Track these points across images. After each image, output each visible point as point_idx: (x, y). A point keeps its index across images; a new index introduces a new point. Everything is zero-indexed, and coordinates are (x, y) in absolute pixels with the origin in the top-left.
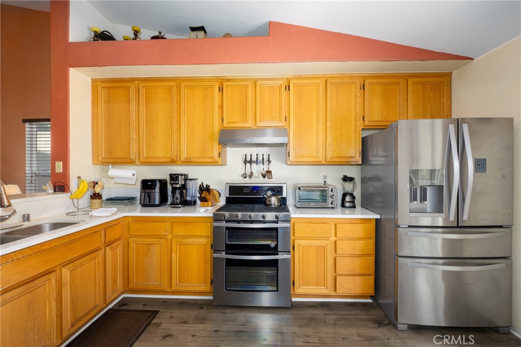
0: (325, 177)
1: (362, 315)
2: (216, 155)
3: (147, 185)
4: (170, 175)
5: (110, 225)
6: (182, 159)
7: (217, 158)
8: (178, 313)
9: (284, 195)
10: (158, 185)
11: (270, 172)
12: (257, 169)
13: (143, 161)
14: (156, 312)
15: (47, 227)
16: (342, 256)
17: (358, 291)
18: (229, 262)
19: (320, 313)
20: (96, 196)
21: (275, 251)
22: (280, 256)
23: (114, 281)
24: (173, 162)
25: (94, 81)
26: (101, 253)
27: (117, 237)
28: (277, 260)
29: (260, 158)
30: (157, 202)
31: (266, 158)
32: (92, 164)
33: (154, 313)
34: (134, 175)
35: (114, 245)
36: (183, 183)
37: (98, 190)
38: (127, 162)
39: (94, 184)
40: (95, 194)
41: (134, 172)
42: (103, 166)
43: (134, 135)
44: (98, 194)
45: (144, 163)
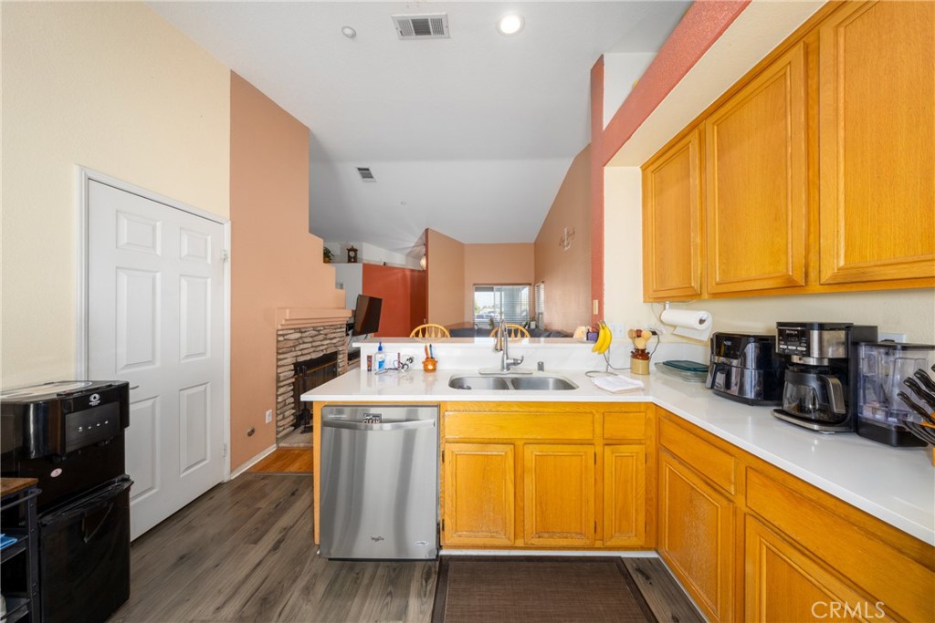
3: (726, 343)
4: (780, 324)
5: (617, 409)
6: (826, 276)
13: (715, 291)
15: (551, 382)
20: (639, 354)
23: (624, 515)
24: (790, 288)
32: (644, 302)
34: (702, 321)
36: (840, 353)
37: (640, 344)
38: (688, 296)
39: (639, 334)
40: (637, 350)
41: (703, 315)
42: (657, 306)
43: (697, 239)
44: (643, 351)
45: (717, 296)
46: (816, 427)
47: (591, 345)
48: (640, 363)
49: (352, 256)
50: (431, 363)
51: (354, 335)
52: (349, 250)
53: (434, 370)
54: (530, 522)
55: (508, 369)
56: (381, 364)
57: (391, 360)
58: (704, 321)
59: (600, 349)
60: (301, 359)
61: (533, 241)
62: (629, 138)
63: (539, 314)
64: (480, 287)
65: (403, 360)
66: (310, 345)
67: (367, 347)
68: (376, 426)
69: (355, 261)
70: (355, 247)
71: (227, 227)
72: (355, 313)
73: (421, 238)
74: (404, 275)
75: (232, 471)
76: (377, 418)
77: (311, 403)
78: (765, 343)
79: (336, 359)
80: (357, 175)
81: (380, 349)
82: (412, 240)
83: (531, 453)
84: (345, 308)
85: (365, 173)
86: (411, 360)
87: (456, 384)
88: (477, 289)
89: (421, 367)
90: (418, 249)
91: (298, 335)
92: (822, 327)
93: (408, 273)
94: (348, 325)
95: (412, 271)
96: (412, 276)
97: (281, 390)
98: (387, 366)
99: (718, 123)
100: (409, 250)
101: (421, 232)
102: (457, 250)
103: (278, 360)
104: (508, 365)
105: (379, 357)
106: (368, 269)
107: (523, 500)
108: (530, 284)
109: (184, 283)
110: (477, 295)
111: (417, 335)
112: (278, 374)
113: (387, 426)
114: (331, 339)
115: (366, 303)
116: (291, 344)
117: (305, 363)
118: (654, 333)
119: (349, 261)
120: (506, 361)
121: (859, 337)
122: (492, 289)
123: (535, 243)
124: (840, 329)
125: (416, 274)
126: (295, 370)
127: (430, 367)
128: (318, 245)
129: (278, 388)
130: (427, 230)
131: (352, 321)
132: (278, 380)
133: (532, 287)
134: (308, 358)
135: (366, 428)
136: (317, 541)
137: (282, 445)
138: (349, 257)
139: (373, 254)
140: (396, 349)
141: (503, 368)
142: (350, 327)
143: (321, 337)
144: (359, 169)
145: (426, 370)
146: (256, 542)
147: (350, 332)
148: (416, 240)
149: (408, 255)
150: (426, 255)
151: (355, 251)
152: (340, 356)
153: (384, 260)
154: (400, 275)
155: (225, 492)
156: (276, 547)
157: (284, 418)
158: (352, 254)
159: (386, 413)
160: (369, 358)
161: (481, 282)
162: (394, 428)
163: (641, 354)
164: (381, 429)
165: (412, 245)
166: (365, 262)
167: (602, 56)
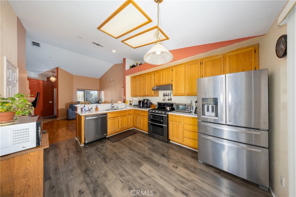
0: (191, 101)
1: (190, 153)
2: (153, 94)
3: (140, 102)
4: (143, 99)
6: (146, 95)
7: (153, 95)
8: (140, 134)
9: (174, 107)
10: (142, 102)
11: (171, 99)
12: (167, 98)
14: (137, 133)
16: (186, 130)
17: (192, 145)
18: (152, 124)
19: (175, 147)
20: (131, 104)
21: (162, 123)
22: (164, 125)
23: (130, 123)
24: (144, 96)
25: (131, 77)
26: (127, 116)
27: (131, 113)
28: (163, 126)
29: (167, 94)
30: (142, 106)
31: (169, 94)
33: (136, 133)
35: (131, 115)
36: (146, 101)
37: (131, 103)
38: (136, 96)
39: (130, 101)
41: (138, 99)
42: (132, 97)
43: (137, 90)
45: (139, 96)
47: (124, 103)
48: (131, 105)
55: (112, 108)
56: (85, 109)
63: (101, 99)
64: (79, 90)
74: (39, 83)
78: (142, 101)
80: (31, 44)
81: (84, 106)
83: (120, 118)
85: (36, 44)
88: (78, 91)
92: (146, 99)
93: (41, 82)
95: (43, 81)
102: (70, 77)
107: (119, 125)
108: (98, 90)
109: (13, 89)
110: (78, 92)
118: (132, 101)
121: (148, 100)
123: (100, 79)
130: (58, 68)
133: (99, 91)
144: (33, 42)
145: (96, 110)
149: (40, 74)
161: (80, 88)
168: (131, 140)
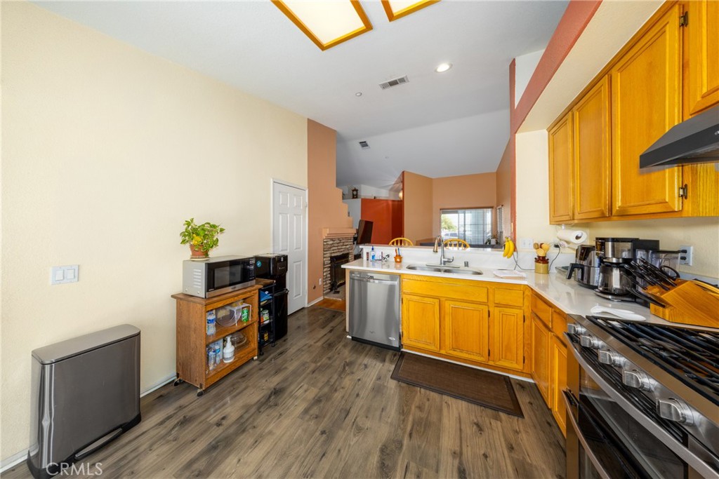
2: (670, 194)
4: (597, 238)
6: (614, 212)
13: (578, 218)
20: (540, 260)
24: (606, 218)
26: (487, 309)
32: (550, 224)
34: (577, 237)
35: (508, 310)
36: (628, 255)
37: (541, 253)
40: (539, 257)
44: (544, 258)
46: (610, 297)
48: (541, 265)
49: (355, 194)
50: (399, 259)
51: (357, 244)
52: (353, 191)
53: (400, 262)
54: (448, 341)
55: (444, 264)
56: (373, 257)
57: (378, 256)
58: (580, 237)
59: (507, 255)
60: (333, 255)
61: (495, 171)
62: (524, 120)
64: (447, 211)
65: (384, 256)
66: (336, 248)
67: (366, 249)
68: (372, 280)
69: (356, 198)
70: (357, 188)
71: (307, 191)
72: (358, 231)
73: (399, 177)
74: (388, 205)
75: (308, 303)
76: (372, 277)
77: (345, 269)
79: (348, 257)
80: (359, 146)
81: (373, 249)
82: (393, 180)
83: (448, 305)
84: (352, 228)
85: (364, 144)
86: (388, 256)
87: (410, 268)
89: (394, 260)
90: (398, 185)
91: (331, 242)
92: (614, 240)
93: (390, 203)
94: (354, 238)
95: (393, 201)
96: (393, 205)
97: (325, 270)
98: (376, 258)
99: (579, 110)
100: (390, 187)
101: (398, 174)
102: (427, 183)
103: (324, 254)
104: (445, 262)
105: (372, 254)
106: (366, 203)
107: (444, 329)
108: (492, 207)
109: (295, 217)
110: (443, 216)
111: (393, 244)
112: (324, 261)
113: (377, 281)
114: (346, 245)
115: (363, 224)
116: (329, 246)
117: (335, 257)
118: (557, 246)
119: (353, 198)
120: (443, 260)
122: (457, 212)
123: (497, 173)
124: (629, 242)
125: (396, 203)
126: (331, 260)
127: (398, 260)
128: (339, 192)
129: (324, 268)
130: (403, 172)
131: (356, 236)
132: (324, 265)
133: (494, 210)
134: (336, 254)
135: (367, 281)
136: (347, 330)
137: (326, 297)
138: (353, 195)
139: (368, 192)
140: (380, 250)
141: (441, 263)
142: (355, 239)
143: (341, 244)
144: (361, 143)
145: (396, 262)
146: (323, 328)
147: (355, 242)
148: (396, 180)
149: (391, 190)
150: (403, 189)
151: (357, 190)
152: (350, 256)
153: (374, 195)
154: (385, 204)
155: (306, 312)
156: (331, 331)
157: (326, 284)
158: (355, 193)
159: (375, 276)
160: (368, 253)
161: (448, 207)
162: (379, 283)
163: (542, 260)
164: (374, 282)
165: (393, 183)
166: (362, 197)
167: (514, 59)
168: (445, 421)
